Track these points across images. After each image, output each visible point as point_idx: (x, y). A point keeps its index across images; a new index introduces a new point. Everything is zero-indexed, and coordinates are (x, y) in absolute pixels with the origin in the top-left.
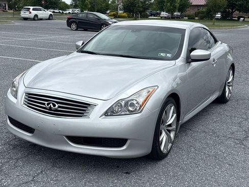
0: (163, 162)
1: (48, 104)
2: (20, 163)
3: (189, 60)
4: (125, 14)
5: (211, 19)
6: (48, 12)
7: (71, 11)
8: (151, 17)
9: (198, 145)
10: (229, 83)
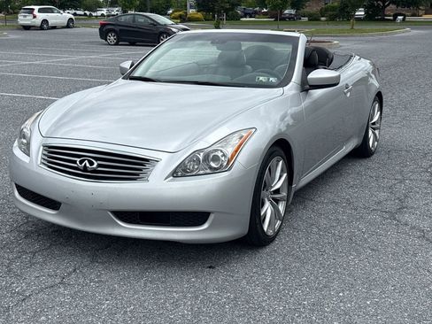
0: (268, 249)
1: (81, 162)
2: (40, 259)
3: (306, 87)
4: (199, 15)
5: (348, 20)
6: (66, 15)
7: (104, 11)
8: (244, 19)
9: (323, 222)
10: (374, 124)
